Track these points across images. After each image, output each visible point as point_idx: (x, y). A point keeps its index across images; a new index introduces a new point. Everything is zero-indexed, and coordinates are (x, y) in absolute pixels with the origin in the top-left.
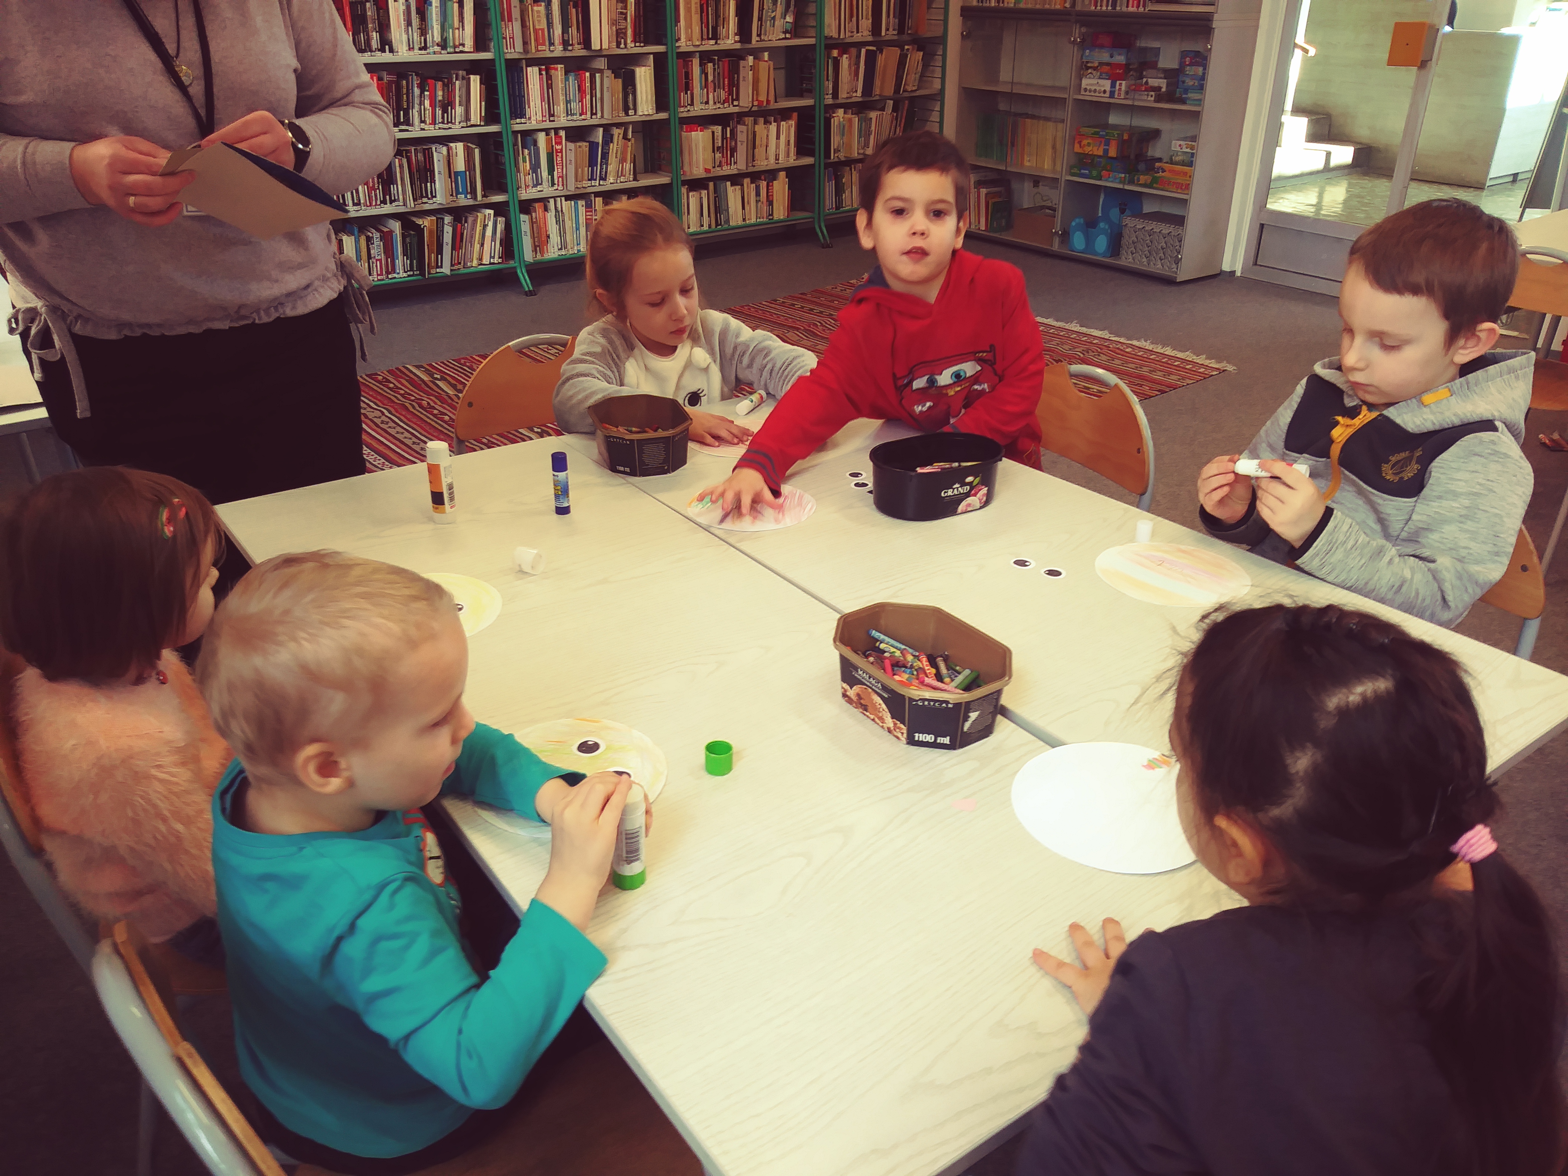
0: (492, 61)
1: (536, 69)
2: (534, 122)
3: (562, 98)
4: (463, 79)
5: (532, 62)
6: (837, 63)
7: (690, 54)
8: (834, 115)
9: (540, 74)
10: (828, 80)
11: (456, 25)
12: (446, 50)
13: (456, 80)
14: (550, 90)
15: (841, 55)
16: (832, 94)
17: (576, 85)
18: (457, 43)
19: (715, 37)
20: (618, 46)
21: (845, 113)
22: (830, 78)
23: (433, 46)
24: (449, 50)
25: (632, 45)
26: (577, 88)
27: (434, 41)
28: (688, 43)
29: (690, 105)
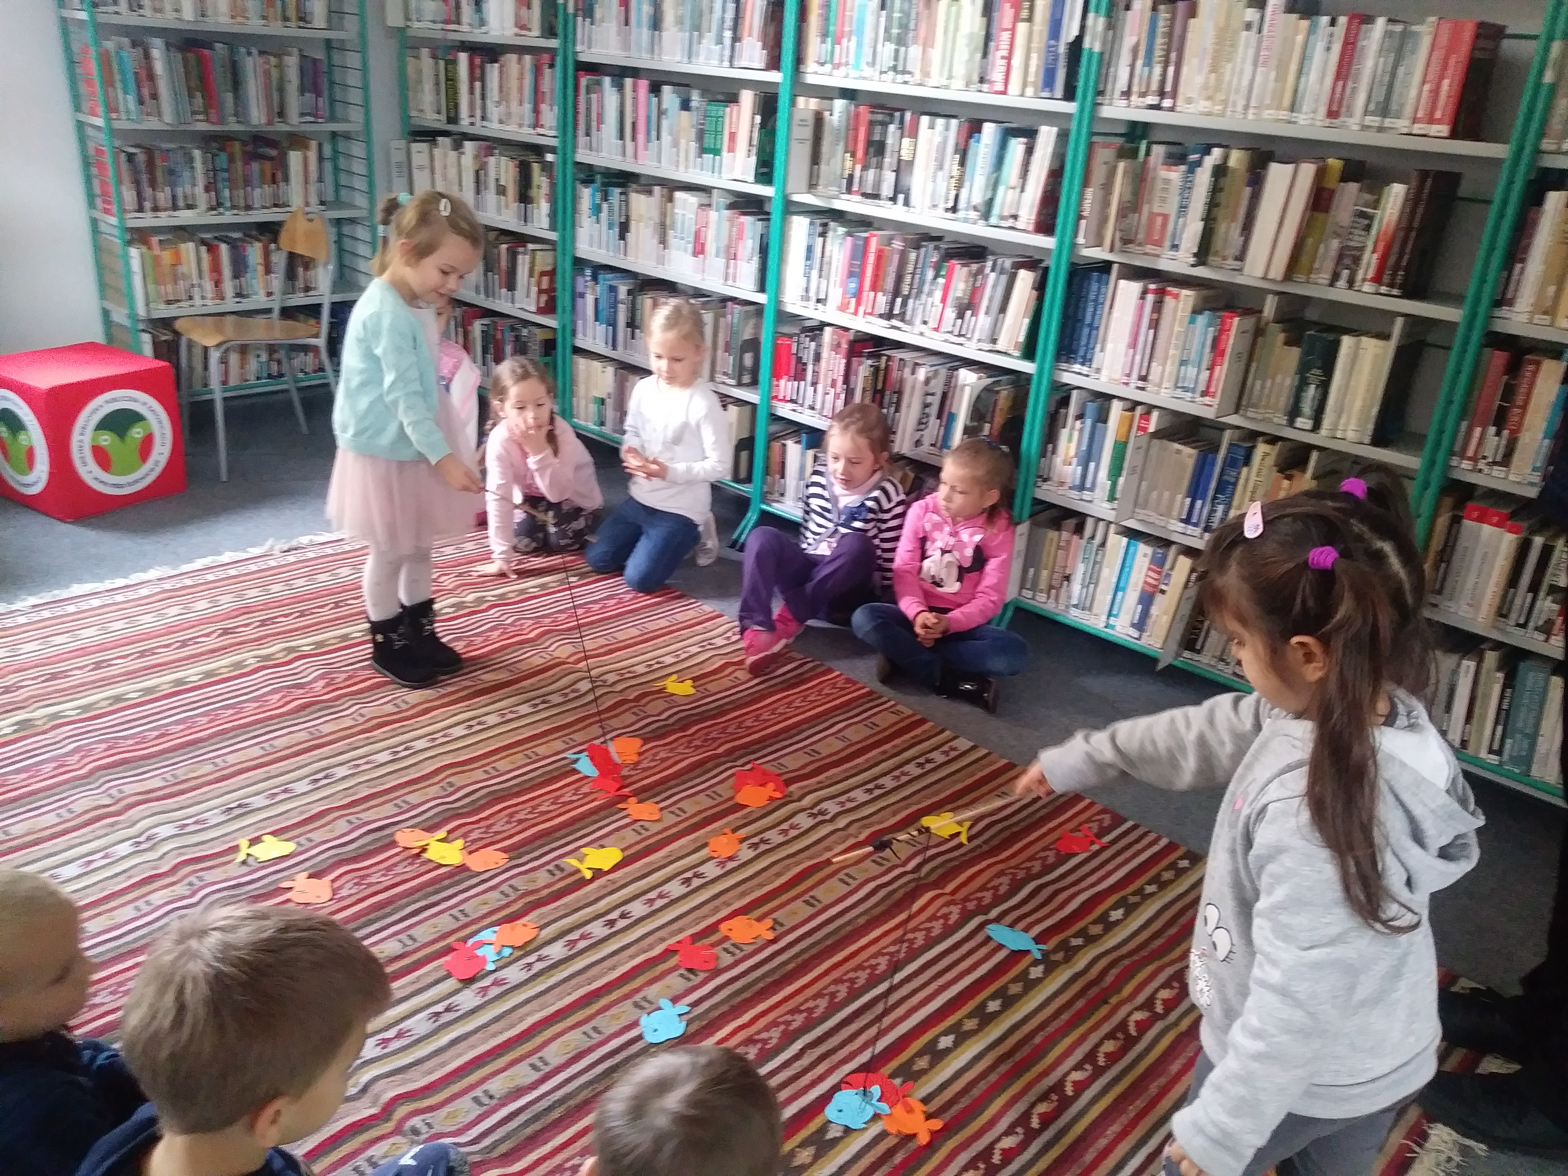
0: (1053, 255)
1: (1135, 287)
2: (1105, 379)
3: (1172, 352)
4: (1002, 272)
5: (1132, 273)
9: (1143, 299)
11: (1014, 184)
14: (1155, 332)
17: (1210, 337)
18: (1007, 214)
23: (967, 209)
24: (993, 220)
25: (1368, 287)
26: (1209, 342)
27: (969, 202)
28: (1538, 318)
29: (1495, 463)
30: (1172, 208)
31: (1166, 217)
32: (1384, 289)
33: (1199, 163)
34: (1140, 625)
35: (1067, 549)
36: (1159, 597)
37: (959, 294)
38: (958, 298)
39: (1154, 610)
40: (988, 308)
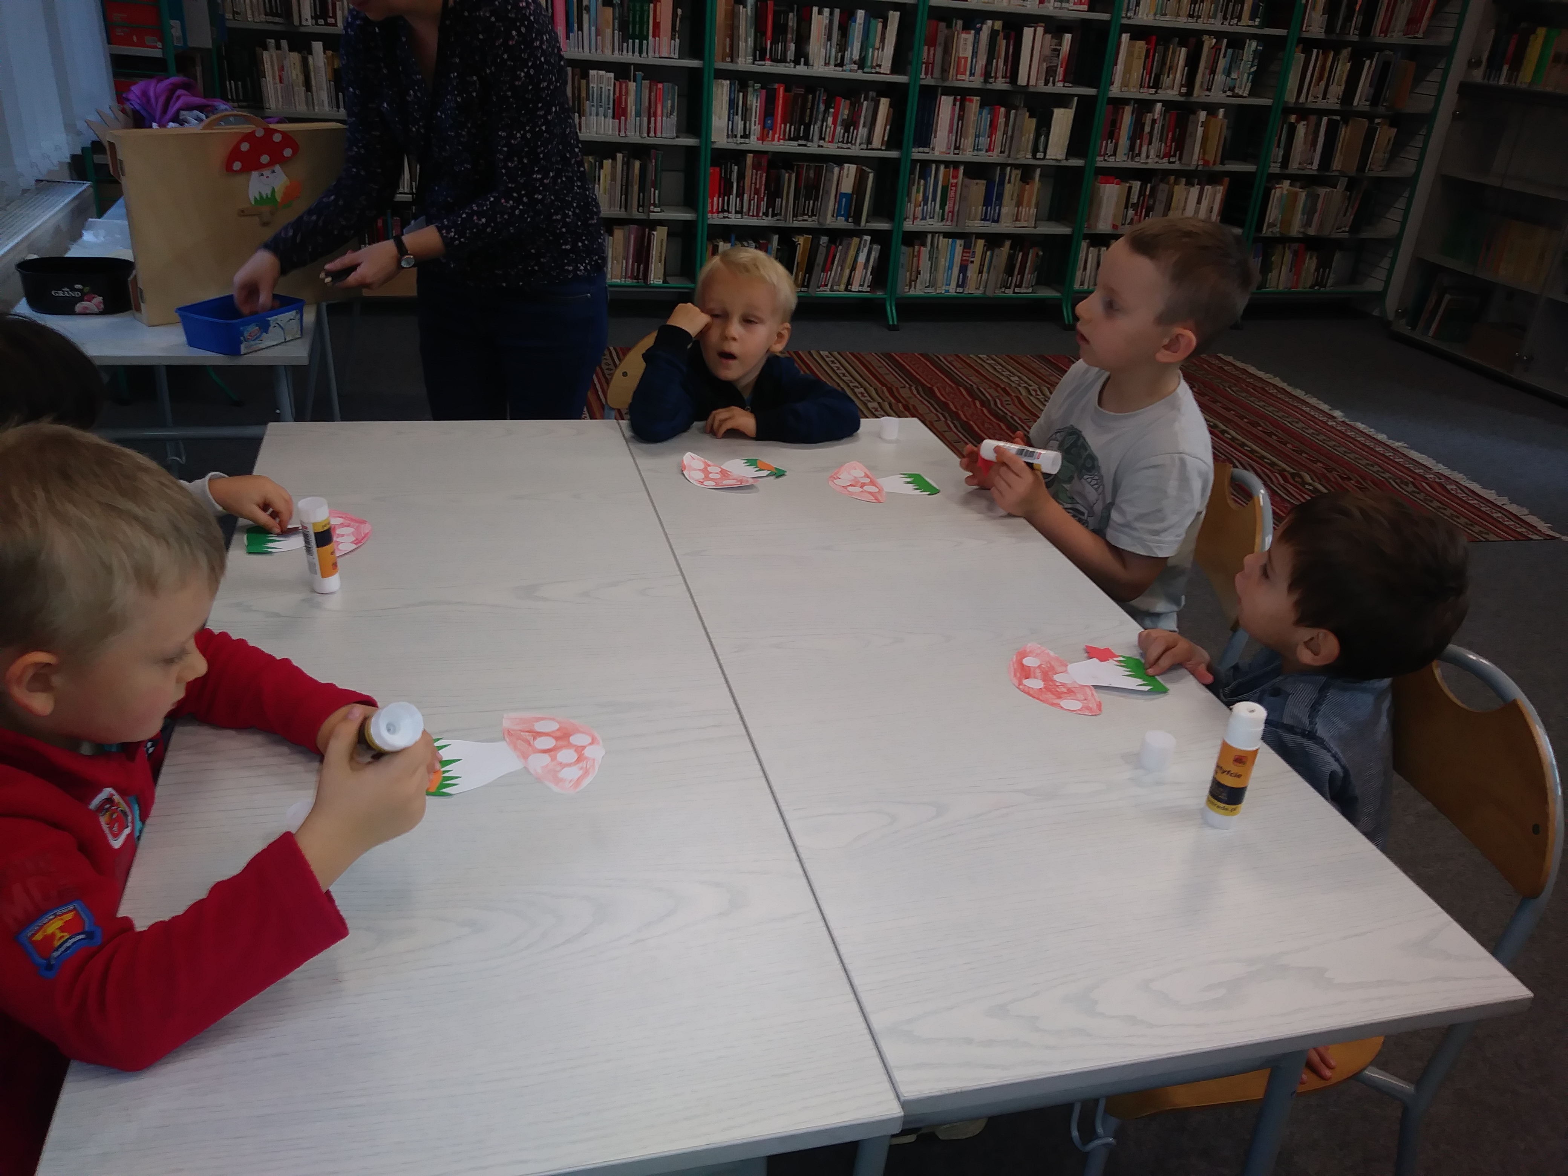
0: (905, 86)
1: (951, 99)
2: (937, 153)
3: (972, 131)
4: (872, 100)
5: (948, 91)
6: (1292, 129)
7: (1125, 101)
8: (1277, 186)
9: (954, 104)
10: (1278, 146)
11: (877, 45)
12: (863, 70)
13: (865, 100)
14: (960, 122)
15: (1298, 121)
16: (1281, 163)
17: (989, 120)
18: (874, 65)
19: (1156, 85)
20: (1046, 84)
21: (1290, 186)
22: (1282, 145)
23: (850, 64)
24: (866, 70)
25: (1060, 84)
26: (988, 123)
27: (851, 59)
28: (1123, 89)
29: (1111, 155)
30: (969, 53)
31: (966, 59)
32: (1066, 84)
33: (981, 29)
34: (961, 284)
35: (919, 256)
36: (970, 266)
37: (845, 117)
38: (843, 120)
39: (969, 274)
40: (864, 123)
